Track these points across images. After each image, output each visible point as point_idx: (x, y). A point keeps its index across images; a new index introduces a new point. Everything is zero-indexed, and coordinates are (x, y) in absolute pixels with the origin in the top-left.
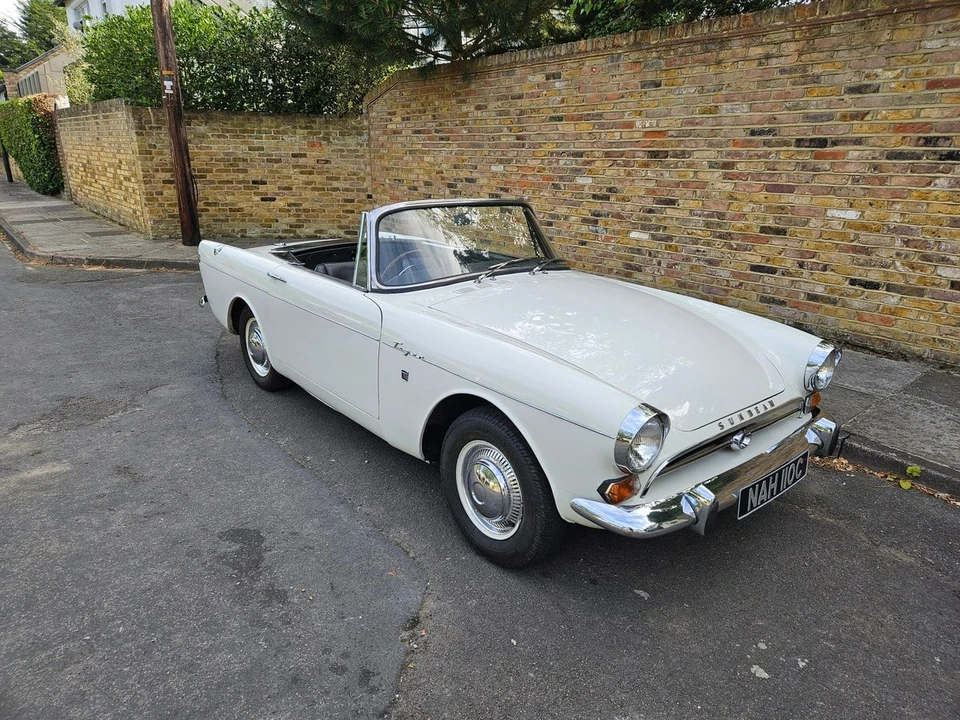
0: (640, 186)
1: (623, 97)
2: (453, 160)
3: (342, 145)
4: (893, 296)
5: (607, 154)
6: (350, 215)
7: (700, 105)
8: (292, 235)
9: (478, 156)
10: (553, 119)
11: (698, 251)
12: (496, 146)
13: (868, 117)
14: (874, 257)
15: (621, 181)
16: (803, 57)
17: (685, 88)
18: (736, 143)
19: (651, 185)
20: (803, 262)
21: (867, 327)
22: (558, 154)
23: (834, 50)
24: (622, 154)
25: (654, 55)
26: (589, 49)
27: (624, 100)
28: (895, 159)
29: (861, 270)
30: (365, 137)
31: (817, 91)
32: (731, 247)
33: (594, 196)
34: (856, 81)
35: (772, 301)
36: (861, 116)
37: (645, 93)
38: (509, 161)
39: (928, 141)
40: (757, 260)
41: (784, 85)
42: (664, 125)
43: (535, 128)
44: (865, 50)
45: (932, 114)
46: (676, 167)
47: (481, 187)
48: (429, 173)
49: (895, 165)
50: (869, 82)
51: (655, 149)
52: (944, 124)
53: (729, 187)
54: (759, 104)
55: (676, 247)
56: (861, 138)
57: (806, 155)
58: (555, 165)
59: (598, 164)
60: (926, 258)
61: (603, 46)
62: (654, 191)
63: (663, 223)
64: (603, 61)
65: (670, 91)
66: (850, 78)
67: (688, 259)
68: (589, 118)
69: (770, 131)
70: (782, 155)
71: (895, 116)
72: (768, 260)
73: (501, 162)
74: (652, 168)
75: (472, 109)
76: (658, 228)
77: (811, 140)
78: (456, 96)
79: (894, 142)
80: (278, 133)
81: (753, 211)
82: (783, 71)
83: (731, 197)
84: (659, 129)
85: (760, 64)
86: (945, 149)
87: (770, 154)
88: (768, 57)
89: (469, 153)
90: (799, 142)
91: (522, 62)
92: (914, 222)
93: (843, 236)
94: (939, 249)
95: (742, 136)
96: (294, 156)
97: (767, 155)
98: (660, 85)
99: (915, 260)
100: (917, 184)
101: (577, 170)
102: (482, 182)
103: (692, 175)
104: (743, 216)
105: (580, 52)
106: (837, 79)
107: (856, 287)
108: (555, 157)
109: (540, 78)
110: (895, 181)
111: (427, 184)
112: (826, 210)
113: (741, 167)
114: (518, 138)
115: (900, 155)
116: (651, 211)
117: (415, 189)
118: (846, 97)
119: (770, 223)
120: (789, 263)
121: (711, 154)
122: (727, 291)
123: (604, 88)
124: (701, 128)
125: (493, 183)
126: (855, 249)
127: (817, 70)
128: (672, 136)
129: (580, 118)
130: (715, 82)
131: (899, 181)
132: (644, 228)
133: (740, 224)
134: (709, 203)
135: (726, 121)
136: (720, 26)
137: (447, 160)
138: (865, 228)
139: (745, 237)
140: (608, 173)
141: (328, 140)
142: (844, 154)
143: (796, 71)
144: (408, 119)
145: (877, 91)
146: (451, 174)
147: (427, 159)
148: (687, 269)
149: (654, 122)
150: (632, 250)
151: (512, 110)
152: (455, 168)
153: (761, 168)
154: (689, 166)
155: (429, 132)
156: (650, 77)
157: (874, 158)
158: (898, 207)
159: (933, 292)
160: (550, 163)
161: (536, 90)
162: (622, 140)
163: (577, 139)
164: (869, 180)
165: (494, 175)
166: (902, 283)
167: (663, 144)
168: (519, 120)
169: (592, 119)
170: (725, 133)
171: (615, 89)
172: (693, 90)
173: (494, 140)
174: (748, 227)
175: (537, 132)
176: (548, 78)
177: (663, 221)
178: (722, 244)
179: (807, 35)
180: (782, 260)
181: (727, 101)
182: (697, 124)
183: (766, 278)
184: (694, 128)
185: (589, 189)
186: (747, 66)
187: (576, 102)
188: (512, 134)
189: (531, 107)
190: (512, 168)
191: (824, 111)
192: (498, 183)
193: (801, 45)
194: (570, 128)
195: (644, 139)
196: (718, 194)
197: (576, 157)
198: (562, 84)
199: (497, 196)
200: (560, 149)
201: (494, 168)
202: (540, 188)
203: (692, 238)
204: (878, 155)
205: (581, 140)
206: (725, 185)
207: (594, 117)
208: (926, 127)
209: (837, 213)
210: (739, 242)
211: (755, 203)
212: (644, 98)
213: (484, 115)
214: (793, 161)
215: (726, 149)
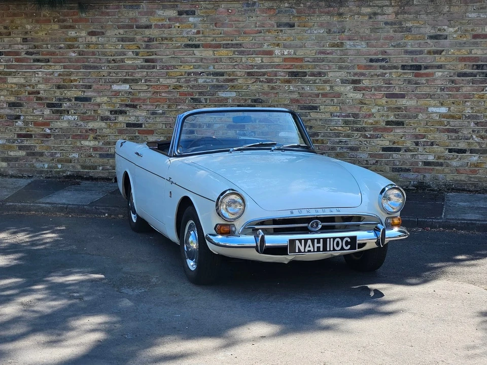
0: (284, 97)
1: (260, 32)
2: (56, 80)
4: (475, 156)
5: (249, 74)
7: (329, 41)
9: (93, 76)
10: (187, 46)
11: (341, 142)
12: (119, 68)
13: (444, 53)
14: (460, 134)
15: (266, 94)
16: (399, 16)
17: (315, 29)
18: (359, 67)
19: (296, 96)
20: (418, 142)
21: (463, 177)
22: (195, 74)
23: (417, 13)
24: (264, 74)
27: (262, 34)
28: (463, 76)
29: (454, 143)
31: (410, 37)
32: (366, 137)
34: (433, 32)
35: (401, 170)
36: (440, 52)
37: (281, 31)
38: (136, 81)
39: (478, 67)
40: (387, 144)
41: (388, 32)
42: (300, 53)
43: (168, 53)
44: (436, 15)
45: (478, 52)
46: (315, 83)
47: (99, 105)
48: (16, 94)
49: (463, 80)
50: (441, 34)
51: (295, 70)
52: (485, 58)
53: (359, 96)
54: (374, 42)
55: (322, 140)
56: (441, 65)
57: (409, 75)
58: (193, 83)
59: (240, 81)
62: (297, 101)
64: (238, 5)
65: (303, 31)
66: (429, 31)
67: (333, 149)
68: (228, 46)
69: (383, 60)
70: (394, 74)
71: (458, 53)
72: (394, 143)
73: (125, 81)
74: (294, 84)
75: (84, 34)
77: (411, 66)
78: (59, 21)
79: (461, 67)
81: (379, 111)
82: (386, 23)
83: (361, 103)
84: (297, 57)
85: (370, 18)
87: (385, 74)
88: (375, 14)
89: (81, 74)
90: (403, 67)
92: (478, 111)
93: (441, 123)
95: (364, 62)
97: (383, 75)
98: (293, 26)
99: (483, 133)
100: (477, 90)
101: (218, 86)
102: (99, 100)
103: (328, 88)
104: (372, 115)
106: (423, 30)
107: (453, 154)
108: (193, 77)
109: (173, 13)
110: (464, 89)
111: (12, 105)
112: (427, 108)
113: (366, 83)
114: (147, 61)
115: (465, 75)
118: (429, 41)
119: (392, 118)
120: (409, 144)
121: (343, 74)
123: (242, 25)
124: (331, 56)
125: (116, 100)
126: (448, 131)
127: (409, 24)
128: (308, 61)
129: (219, 46)
130: (339, 27)
131: (467, 89)
133: (370, 120)
134: (346, 107)
135: (352, 52)
137: (46, 81)
138: (453, 117)
139: (375, 129)
140: (252, 88)
142: (433, 74)
143: (395, 24)
145: (446, 38)
146: (52, 95)
147: (11, 80)
149: (292, 51)
151: (138, 37)
152: (59, 87)
153: (381, 83)
154: (326, 82)
155: (17, 53)
156: (285, 20)
157: (450, 76)
158: (468, 104)
160: (187, 81)
161: (167, 23)
162: (263, 64)
163: (217, 62)
164: (449, 89)
165: (117, 93)
166: (478, 148)
167: (301, 67)
168: (147, 47)
169: (231, 47)
170: (351, 60)
171: (253, 26)
172: (322, 32)
173: (116, 63)
174: (377, 122)
175: (171, 56)
176: (180, 13)
177: (308, 122)
178: (359, 135)
179: (400, 4)
180: (404, 142)
181: (349, 40)
182: (328, 54)
183: (394, 155)
184: (326, 56)
185: (233, 100)
186: (361, 18)
187: (214, 34)
188: (139, 57)
189: (161, 36)
190: (141, 86)
191: (416, 48)
192: (122, 101)
193: (396, 9)
194: (208, 53)
195: (284, 63)
196: (351, 101)
197: (217, 76)
198: (196, 19)
199: (122, 112)
200: (198, 70)
201: (115, 87)
202: (177, 102)
203: (335, 133)
204: (452, 74)
205: (221, 63)
206: (356, 94)
207: (233, 46)
208: (476, 59)
209: (435, 110)
210: (372, 133)
211: (379, 106)
212: (280, 34)
213: (101, 40)
214: (402, 79)
215: (353, 71)
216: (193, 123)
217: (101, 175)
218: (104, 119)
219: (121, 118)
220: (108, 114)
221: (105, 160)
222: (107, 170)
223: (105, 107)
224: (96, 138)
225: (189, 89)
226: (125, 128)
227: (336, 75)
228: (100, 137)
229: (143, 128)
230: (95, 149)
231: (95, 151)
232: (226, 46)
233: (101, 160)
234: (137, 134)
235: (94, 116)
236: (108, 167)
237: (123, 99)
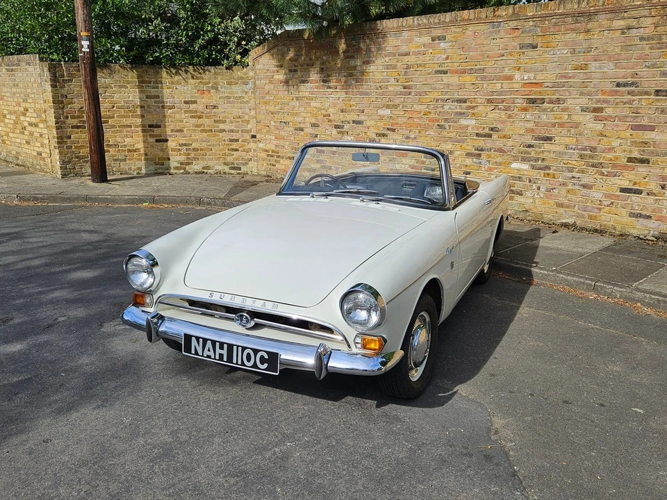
0: (520, 126)
1: (503, 56)
2: (341, 105)
3: (229, 93)
5: (490, 101)
6: (235, 153)
7: (572, 63)
8: (182, 171)
9: (365, 101)
10: (438, 72)
11: (573, 177)
12: (383, 93)
15: (503, 122)
16: (658, 29)
17: (559, 50)
18: (604, 93)
19: (530, 125)
20: (665, 185)
22: (442, 100)
24: (503, 101)
25: (531, 23)
26: (472, 17)
27: (504, 58)
30: (250, 85)
32: (603, 174)
33: (477, 135)
35: (640, 216)
37: (524, 53)
38: (396, 106)
40: (626, 184)
41: (643, 49)
42: (540, 77)
43: (421, 80)
46: (552, 111)
47: (368, 128)
48: (316, 116)
51: (533, 97)
53: (599, 126)
54: (623, 63)
55: (553, 174)
57: (665, 102)
58: (440, 109)
59: (480, 108)
61: (485, 15)
62: (533, 130)
63: (542, 156)
64: (486, 27)
65: (546, 52)
67: (564, 184)
69: (632, 84)
70: (643, 102)
72: (635, 184)
73: (388, 107)
74: (530, 112)
75: (360, 63)
76: (537, 160)
80: (173, 83)
81: (621, 144)
82: (642, 39)
83: (601, 135)
84: (537, 82)
85: (623, 33)
87: (633, 101)
88: (629, 28)
89: (357, 99)
90: (657, 92)
91: (409, 27)
96: (186, 102)
97: (631, 102)
98: (536, 47)
101: (461, 114)
102: (368, 123)
103: (566, 117)
104: (611, 149)
105: (463, 20)
108: (440, 103)
109: (426, 39)
111: (314, 125)
113: (609, 111)
114: (405, 87)
116: (530, 146)
117: (302, 130)
119: (636, 154)
120: (654, 186)
121: (584, 101)
122: (600, 209)
123: (486, 48)
124: (573, 80)
125: (380, 124)
128: (548, 87)
129: (464, 72)
130: (585, 45)
132: (524, 160)
133: (610, 156)
134: (583, 139)
135: (594, 75)
136: (588, 3)
137: (335, 105)
139: (614, 166)
140: (492, 115)
141: (217, 89)
143: (653, 39)
144: (295, 71)
146: (338, 117)
147: (313, 104)
148: (564, 192)
149: (532, 75)
150: (514, 178)
151: (399, 64)
152: (342, 112)
153: (627, 112)
154: (564, 110)
155: (316, 81)
156: (528, 41)
160: (435, 108)
161: (422, 49)
162: (502, 90)
163: (461, 88)
165: (381, 118)
167: (540, 93)
168: (406, 73)
169: (475, 73)
170: (595, 85)
171: (496, 49)
172: (566, 52)
173: (382, 89)
174: (617, 158)
175: (423, 83)
176: (433, 40)
177: (541, 154)
178: (595, 171)
179: (662, 12)
180: (646, 183)
181: (595, 61)
182: (570, 77)
183: (633, 198)
184: (567, 81)
185: (473, 128)
186: (611, 35)
187: (460, 59)
188: (399, 84)
189: (417, 63)
190: (399, 112)
192: (385, 125)
193: (655, 20)
194: (453, 79)
195: (523, 89)
196: (590, 132)
197: (460, 103)
198: (447, 44)
199: (384, 135)
200: (445, 96)
201: (381, 112)
202: (426, 128)
203: (568, 167)
205: (464, 90)
206: (596, 125)
207: (476, 71)
210: (609, 170)
211: (622, 139)
212: (522, 57)
213: (372, 68)
214: (654, 107)
215: (595, 97)
218: (372, 141)
219: (383, 141)
223: (372, 130)
225: (436, 116)
232: (471, 71)
234: (395, 157)
235: (364, 138)
237: (385, 123)
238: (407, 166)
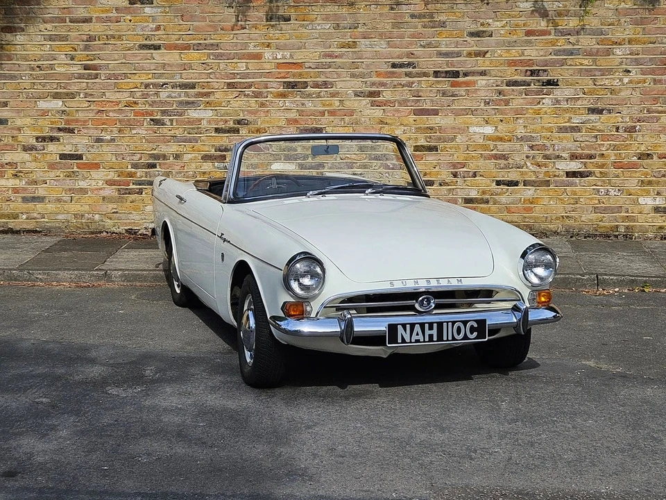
0: (278, 116)
1: (244, 28)
4: (529, 189)
5: (230, 85)
7: (337, 40)
10: (143, 47)
12: (46, 77)
13: (488, 55)
14: (510, 161)
15: (254, 113)
16: (429, 6)
17: (319, 24)
18: (378, 74)
19: (293, 115)
20: (457, 172)
21: (514, 217)
22: (155, 85)
24: (250, 85)
27: (247, 31)
28: (513, 86)
29: (503, 172)
31: (445, 34)
32: (387, 167)
33: (217, 130)
34: (474, 27)
36: (482, 54)
37: (273, 26)
38: (72, 96)
39: (533, 73)
41: (416, 27)
42: (299, 57)
43: (116, 57)
44: (477, 5)
45: (532, 53)
46: (319, 96)
47: (19, 129)
49: (513, 90)
50: (484, 29)
51: (291, 80)
52: (541, 60)
53: (378, 113)
54: (396, 41)
56: (485, 71)
57: (444, 84)
58: (153, 98)
59: (217, 95)
60: (546, 157)
62: (296, 121)
65: (302, 26)
66: (469, 25)
68: (200, 48)
69: (409, 65)
70: (424, 84)
71: (507, 55)
72: (425, 174)
73: (56, 96)
74: (291, 98)
76: (305, 157)
77: (446, 72)
79: (510, 73)
81: (405, 132)
82: (413, 16)
83: (382, 122)
84: (295, 61)
86: (545, 78)
87: (413, 83)
88: (398, 3)
90: (436, 74)
92: (533, 131)
93: (485, 147)
94: (554, 150)
95: (384, 68)
97: (410, 85)
98: (289, 20)
99: (540, 159)
100: (531, 104)
101: (188, 103)
102: (19, 123)
103: (337, 103)
106: (460, 25)
107: (502, 187)
108: (152, 90)
109: (119, 2)
110: (515, 102)
112: (468, 127)
113: (387, 95)
114: (86, 68)
115: (515, 83)
118: (468, 39)
119: (422, 142)
120: (445, 175)
121: (357, 85)
123: (218, 18)
124: (341, 60)
125: (44, 122)
126: (496, 157)
127: (443, 18)
128: (310, 67)
129: (187, 47)
130: (350, 20)
131: (518, 102)
132: (288, 158)
134: (361, 128)
135: (367, 55)
138: (501, 139)
140: (236, 104)
142: (474, 83)
143: (424, 17)
145: (491, 36)
149: (287, 54)
151: (73, 34)
153: (406, 94)
154: (333, 95)
157: (497, 86)
158: (521, 121)
159: (555, 182)
160: (145, 96)
161: (114, 14)
162: (248, 71)
163: (185, 69)
164: (496, 102)
165: (44, 113)
166: (534, 178)
167: (300, 75)
168: (86, 47)
169: (205, 49)
170: (367, 65)
171: (234, 20)
172: (327, 27)
173: (42, 70)
175: (120, 62)
176: (132, 2)
178: (379, 165)
180: (437, 173)
181: (365, 38)
182: (336, 57)
184: (333, 60)
185: (209, 122)
186: (379, 10)
187: (180, 31)
188: (75, 62)
189: (106, 33)
190: (79, 103)
191: (452, 49)
192: (52, 123)
194: (173, 57)
195: (278, 70)
196: (367, 120)
197: (186, 88)
198: (155, 10)
199: (52, 139)
200: (159, 80)
201: (42, 105)
202: (131, 125)
203: (346, 163)
204: (499, 83)
205: (191, 71)
206: (374, 111)
207: (206, 47)
208: (529, 62)
209: (477, 129)
211: (405, 126)
212: (271, 31)
213: (20, 38)
214: (434, 89)
215: (370, 79)
216: (153, 154)
217: (25, 226)
218: (27, 149)
219: (52, 147)
220: (33, 142)
221: (31, 205)
222: (34, 219)
223: (28, 132)
224: (16, 175)
225: (147, 107)
226: (58, 160)
227: (347, 85)
228: (22, 174)
229: (84, 160)
230: (16, 191)
231: (15, 193)
232: (198, 47)
233: (25, 205)
234: (75, 169)
235: (13, 146)
236: (35, 215)
237: (53, 120)
238: (101, 183)
